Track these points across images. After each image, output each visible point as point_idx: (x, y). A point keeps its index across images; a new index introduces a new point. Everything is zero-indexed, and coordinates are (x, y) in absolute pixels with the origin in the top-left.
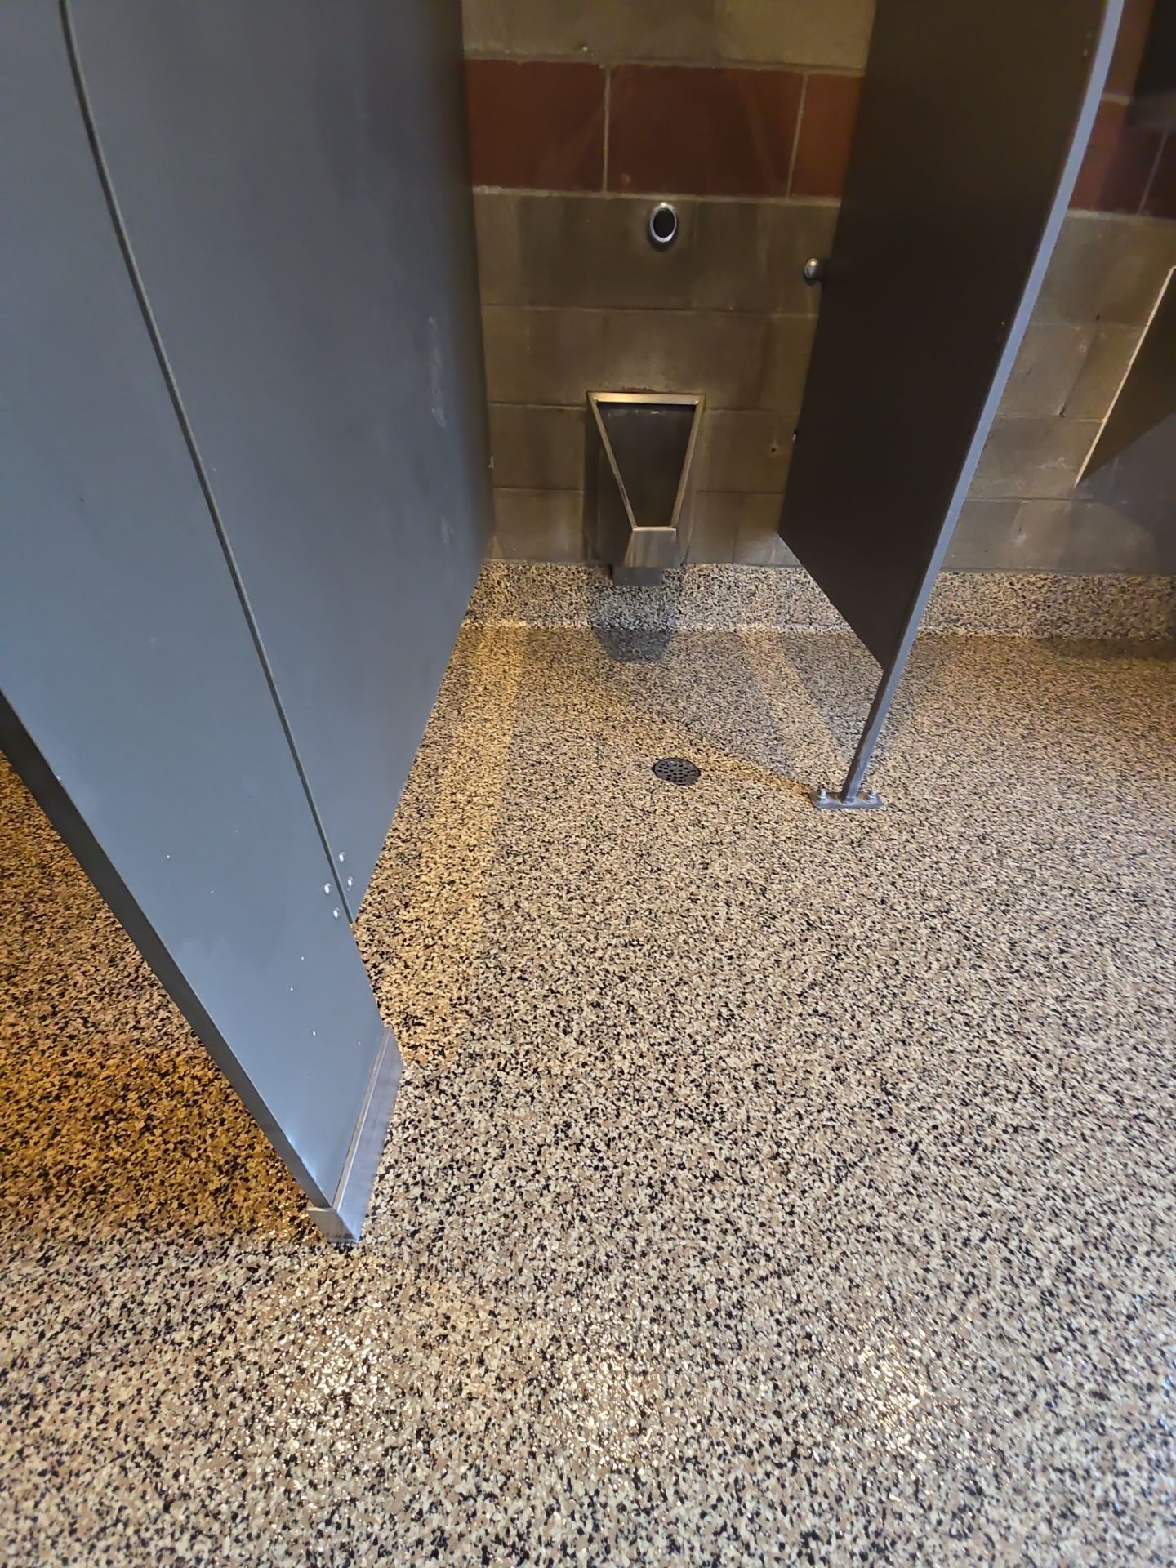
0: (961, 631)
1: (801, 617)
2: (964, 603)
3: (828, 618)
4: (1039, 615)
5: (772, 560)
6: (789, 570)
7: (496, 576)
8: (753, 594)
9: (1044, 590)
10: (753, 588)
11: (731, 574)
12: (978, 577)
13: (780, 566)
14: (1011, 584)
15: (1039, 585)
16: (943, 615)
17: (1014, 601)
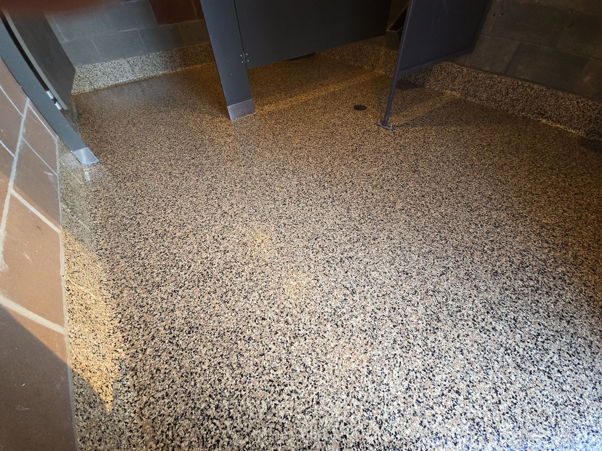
0: (544, 121)
1: (472, 93)
2: (550, 106)
3: (482, 97)
4: (591, 126)
5: (466, 64)
6: (472, 70)
7: (382, 53)
8: (456, 78)
9: (596, 112)
10: (456, 75)
11: (450, 67)
12: (560, 93)
13: (469, 67)
14: (578, 102)
15: (594, 108)
16: (537, 109)
17: (577, 113)
